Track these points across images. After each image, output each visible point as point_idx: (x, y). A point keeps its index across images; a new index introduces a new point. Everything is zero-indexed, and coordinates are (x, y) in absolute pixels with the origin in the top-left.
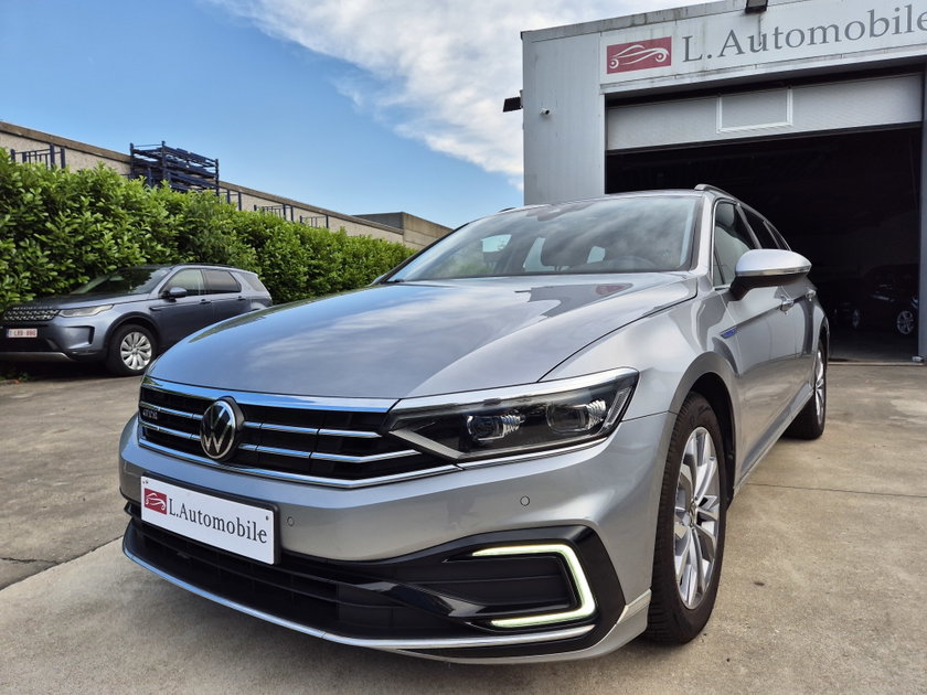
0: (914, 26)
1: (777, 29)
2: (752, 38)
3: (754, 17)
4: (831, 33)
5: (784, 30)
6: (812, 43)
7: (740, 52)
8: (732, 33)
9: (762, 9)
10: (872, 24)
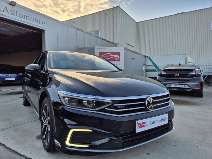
0: (42, 24)
1: (17, 12)
2: (11, 11)
3: (11, 7)
4: (28, 18)
5: (19, 13)
6: (24, 18)
7: (8, 13)
8: (6, 7)
9: (14, 5)
10: (35, 20)
